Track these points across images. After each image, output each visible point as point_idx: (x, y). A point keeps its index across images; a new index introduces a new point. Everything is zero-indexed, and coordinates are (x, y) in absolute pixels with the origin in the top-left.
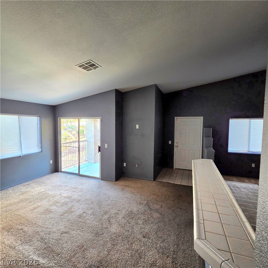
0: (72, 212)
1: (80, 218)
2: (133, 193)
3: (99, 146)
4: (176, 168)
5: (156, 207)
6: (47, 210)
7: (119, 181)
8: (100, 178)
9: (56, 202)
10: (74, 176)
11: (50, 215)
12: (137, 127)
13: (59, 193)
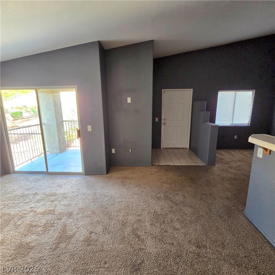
0: (71, 237)
1: (90, 245)
2: (139, 186)
3: (78, 129)
4: (163, 147)
5: (179, 198)
6: (21, 246)
7: (110, 173)
8: (84, 172)
9: (32, 226)
10: (40, 177)
11: (31, 255)
12: (129, 100)
13: (27, 208)
